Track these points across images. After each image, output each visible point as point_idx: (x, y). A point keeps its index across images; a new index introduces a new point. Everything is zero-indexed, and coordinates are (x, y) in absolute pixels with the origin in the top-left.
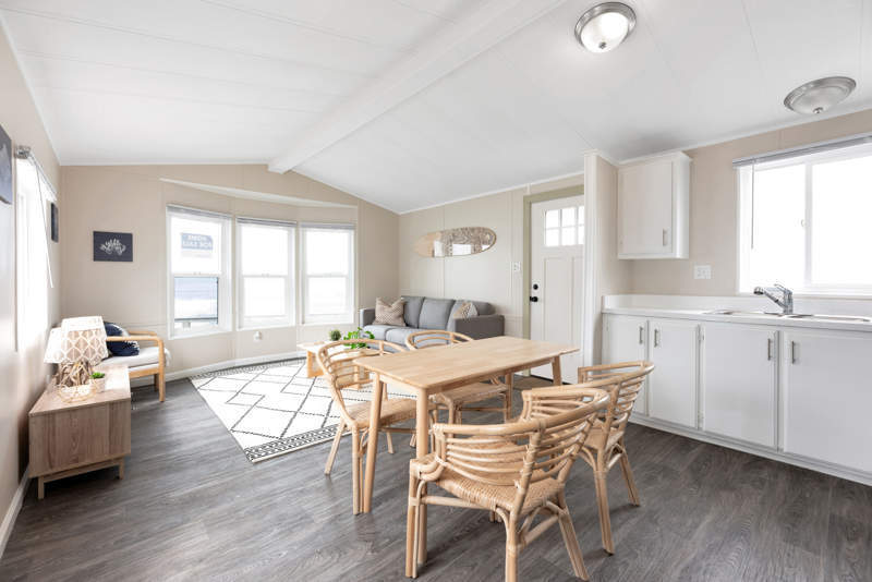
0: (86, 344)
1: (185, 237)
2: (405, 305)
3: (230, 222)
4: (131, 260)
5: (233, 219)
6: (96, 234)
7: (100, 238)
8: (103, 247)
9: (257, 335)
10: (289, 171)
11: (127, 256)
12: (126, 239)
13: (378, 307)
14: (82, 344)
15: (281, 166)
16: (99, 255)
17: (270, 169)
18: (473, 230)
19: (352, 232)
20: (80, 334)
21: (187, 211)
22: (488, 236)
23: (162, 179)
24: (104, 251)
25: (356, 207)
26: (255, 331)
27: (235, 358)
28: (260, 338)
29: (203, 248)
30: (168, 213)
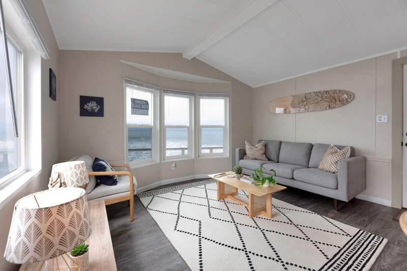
0: (62, 226)
1: (134, 101)
2: (266, 146)
3: (158, 92)
4: (103, 116)
5: (160, 90)
6: (81, 97)
7: (84, 100)
8: (86, 107)
9: (174, 165)
10: (194, 58)
11: (100, 113)
12: (100, 101)
13: (247, 147)
14: (56, 228)
15: (189, 55)
16: (84, 113)
17: (183, 57)
18: (327, 92)
19: (228, 99)
20: (54, 211)
21: (136, 84)
22: (345, 96)
23: (121, 61)
24: (86, 110)
25: (231, 83)
26: (173, 162)
27: (162, 180)
28: (175, 167)
29: (144, 109)
30: (125, 84)
